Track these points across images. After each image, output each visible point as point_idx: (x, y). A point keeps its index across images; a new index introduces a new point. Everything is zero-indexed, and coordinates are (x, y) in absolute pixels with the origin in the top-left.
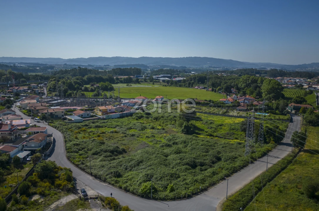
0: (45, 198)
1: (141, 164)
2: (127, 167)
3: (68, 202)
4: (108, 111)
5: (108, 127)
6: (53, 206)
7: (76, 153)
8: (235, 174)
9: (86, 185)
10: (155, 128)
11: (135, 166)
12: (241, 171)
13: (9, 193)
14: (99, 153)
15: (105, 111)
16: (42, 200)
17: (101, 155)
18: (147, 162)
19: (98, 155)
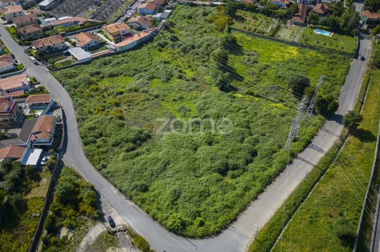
0: (73, 231)
1: (168, 167)
2: (152, 172)
3: (97, 236)
4: (121, 34)
5: (125, 76)
6: (83, 244)
7: (93, 143)
8: (269, 186)
9: (111, 206)
10: (183, 78)
11: (161, 172)
12: (276, 179)
13: (35, 228)
14: (120, 143)
15: (117, 34)
16: (71, 235)
17: (122, 147)
18: (174, 164)
19: (119, 147)
